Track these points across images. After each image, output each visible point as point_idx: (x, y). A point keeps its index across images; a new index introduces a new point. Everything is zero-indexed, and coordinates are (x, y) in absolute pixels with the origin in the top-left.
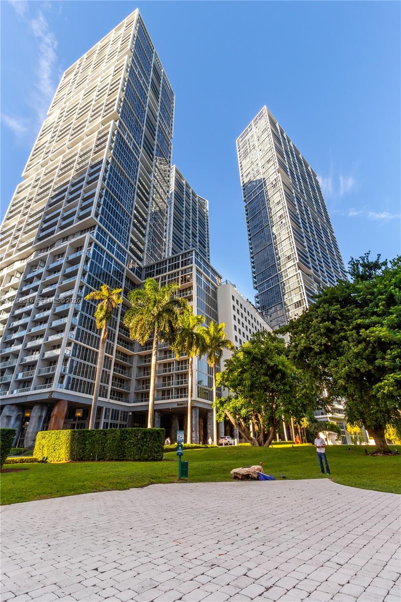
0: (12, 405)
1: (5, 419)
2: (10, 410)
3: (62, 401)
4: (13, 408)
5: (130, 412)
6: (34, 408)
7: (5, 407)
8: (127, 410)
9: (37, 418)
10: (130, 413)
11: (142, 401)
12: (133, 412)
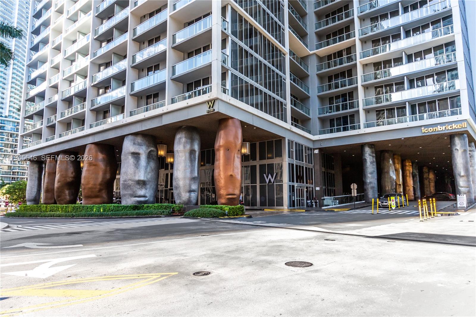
0: (136, 134)
1: (130, 157)
2: (134, 144)
3: (230, 121)
4: (139, 139)
5: (314, 149)
6: (178, 136)
7: (125, 139)
8: (311, 145)
9: (188, 155)
10: (316, 152)
11: (331, 131)
12: (320, 149)
